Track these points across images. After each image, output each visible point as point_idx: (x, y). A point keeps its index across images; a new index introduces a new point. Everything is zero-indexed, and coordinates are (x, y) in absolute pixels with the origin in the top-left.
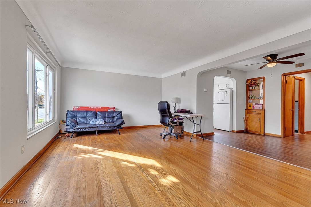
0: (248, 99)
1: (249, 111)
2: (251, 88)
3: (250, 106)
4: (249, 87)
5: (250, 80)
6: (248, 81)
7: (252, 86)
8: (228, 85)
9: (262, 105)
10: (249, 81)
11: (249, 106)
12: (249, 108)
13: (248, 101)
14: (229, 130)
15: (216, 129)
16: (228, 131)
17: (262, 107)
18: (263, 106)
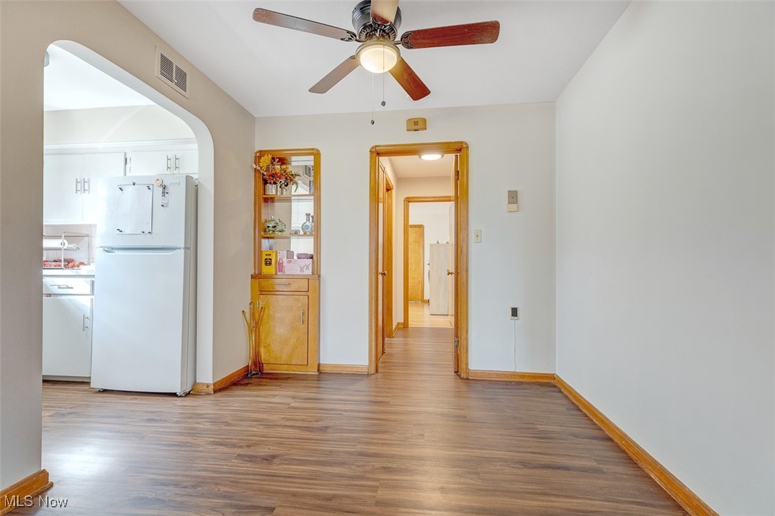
0: (263, 233)
1: (264, 283)
2: (272, 190)
3: (268, 263)
4: (265, 182)
5: (270, 157)
6: (260, 157)
7: (275, 183)
8: (173, 163)
9: (312, 257)
10: (266, 160)
11: (266, 264)
12: (266, 270)
13: (260, 243)
14: (178, 391)
15: (105, 391)
16: (174, 395)
17: (310, 267)
18: (313, 262)
